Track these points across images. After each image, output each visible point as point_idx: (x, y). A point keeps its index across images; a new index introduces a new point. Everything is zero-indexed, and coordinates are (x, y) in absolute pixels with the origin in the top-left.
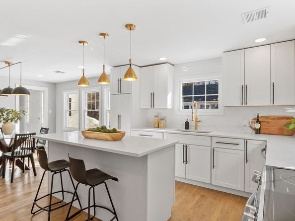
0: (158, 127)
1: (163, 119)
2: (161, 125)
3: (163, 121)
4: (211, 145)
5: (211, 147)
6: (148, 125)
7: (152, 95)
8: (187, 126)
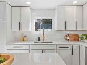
0: (23, 41)
1: (26, 36)
2: (25, 40)
3: (26, 38)
4: (57, 49)
5: (57, 50)
6: (16, 40)
7: (20, 24)
8: (39, 39)
